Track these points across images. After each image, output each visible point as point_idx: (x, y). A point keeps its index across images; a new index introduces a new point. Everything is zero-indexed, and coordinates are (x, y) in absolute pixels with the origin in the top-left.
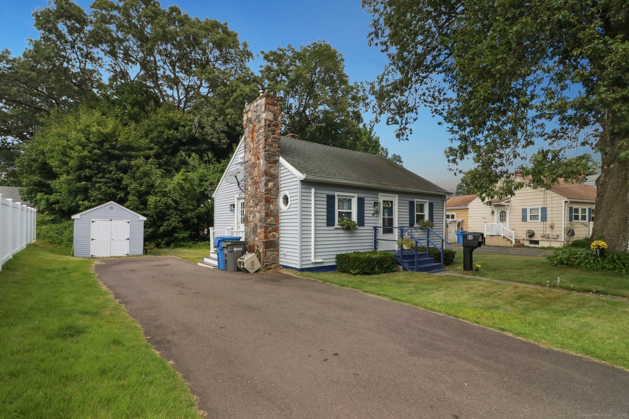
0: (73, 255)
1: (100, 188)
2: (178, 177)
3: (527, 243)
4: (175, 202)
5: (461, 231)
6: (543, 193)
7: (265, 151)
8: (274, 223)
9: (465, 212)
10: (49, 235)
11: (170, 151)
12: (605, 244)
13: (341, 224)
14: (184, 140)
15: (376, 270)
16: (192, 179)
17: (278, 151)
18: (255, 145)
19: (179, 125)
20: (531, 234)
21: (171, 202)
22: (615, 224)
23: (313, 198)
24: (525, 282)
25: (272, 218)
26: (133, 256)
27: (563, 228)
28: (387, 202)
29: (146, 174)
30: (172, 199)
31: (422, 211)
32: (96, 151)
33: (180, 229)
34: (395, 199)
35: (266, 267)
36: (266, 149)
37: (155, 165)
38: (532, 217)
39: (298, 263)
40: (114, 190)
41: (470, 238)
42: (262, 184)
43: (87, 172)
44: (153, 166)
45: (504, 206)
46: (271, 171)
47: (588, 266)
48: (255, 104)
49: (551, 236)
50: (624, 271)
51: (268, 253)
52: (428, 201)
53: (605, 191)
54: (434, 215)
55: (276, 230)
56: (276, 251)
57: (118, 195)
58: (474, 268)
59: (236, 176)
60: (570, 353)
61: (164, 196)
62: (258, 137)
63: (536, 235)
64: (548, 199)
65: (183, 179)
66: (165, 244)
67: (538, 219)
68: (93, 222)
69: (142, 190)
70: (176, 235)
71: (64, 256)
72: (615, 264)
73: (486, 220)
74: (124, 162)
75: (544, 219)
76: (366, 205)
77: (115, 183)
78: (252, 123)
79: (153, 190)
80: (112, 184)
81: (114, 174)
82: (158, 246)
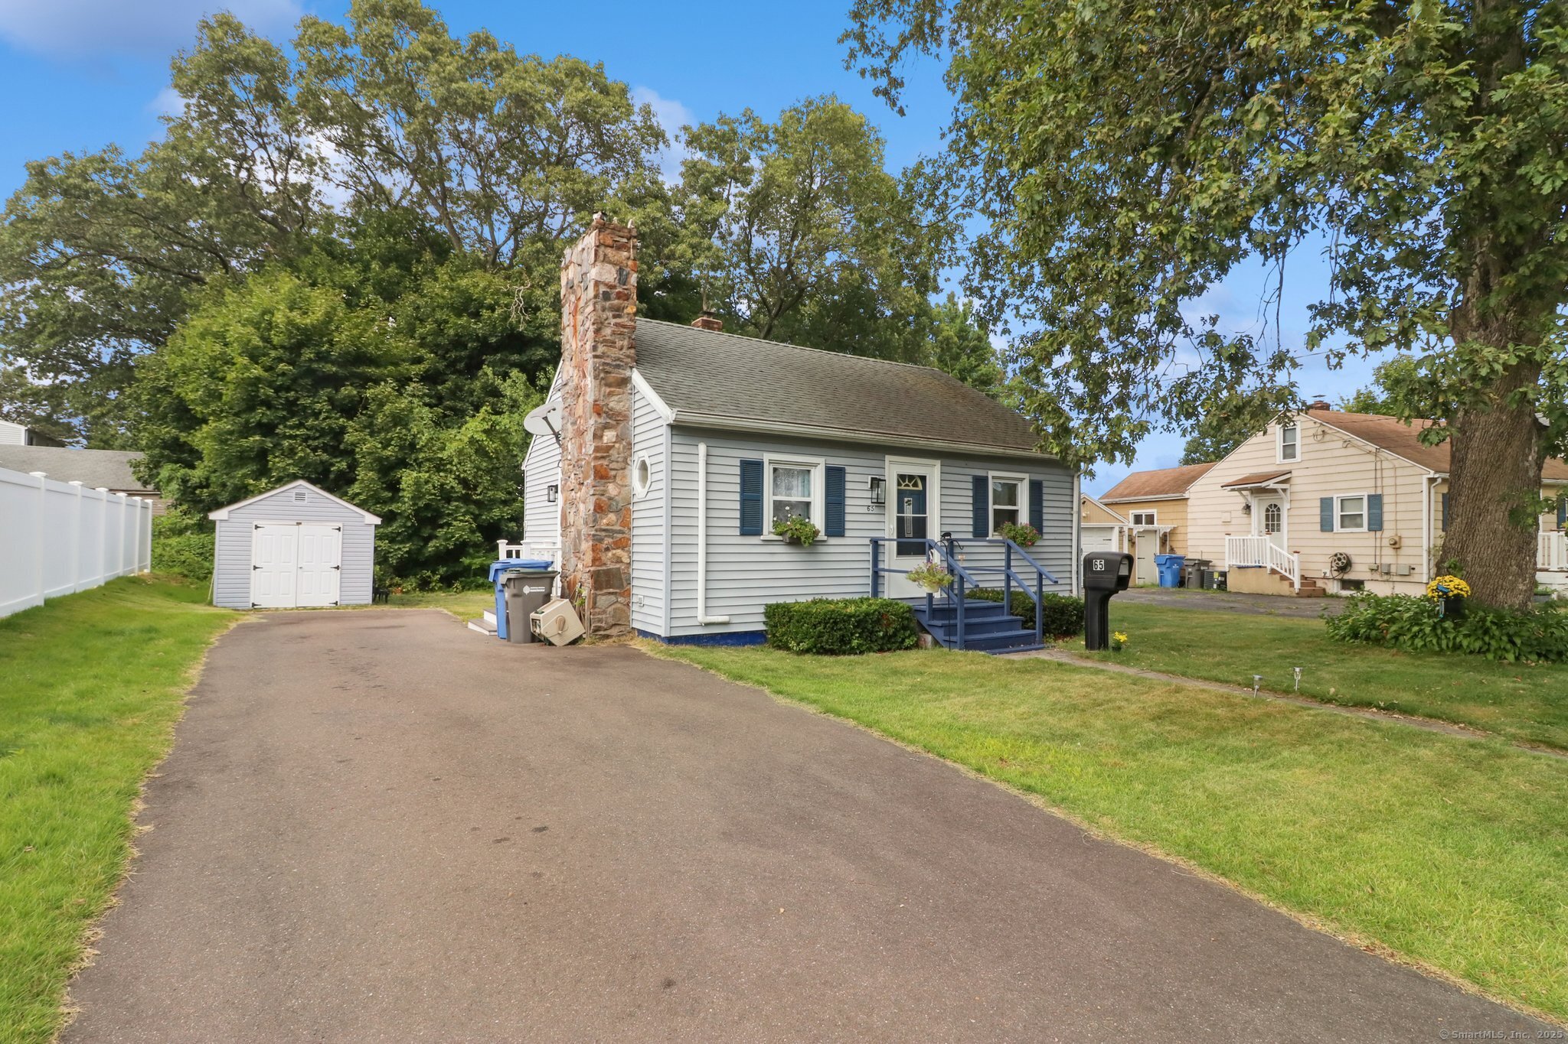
0: (210, 604)
1: (292, 451)
2: (474, 426)
3: (1333, 588)
4: (464, 482)
5: (1168, 555)
6: (1372, 458)
7: (595, 357)
8: (617, 528)
9: (1178, 507)
10: (183, 558)
11: (462, 365)
12: (1463, 584)
13: (779, 530)
14: (493, 340)
15: (855, 643)
16: (507, 431)
17: (628, 357)
18: (580, 344)
19: (481, 305)
20: (1344, 564)
21: (454, 484)
22: (1495, 532)
23: (701, 468)
24: (1217, 680)
25: (612, 517)
26: (347, 606)
27: (1425, 547)
28: (911, 477)
29: (400, 420)
30: (458, 478)
31: (1012, 500)
32: (282, 366)
33: (476, 546)
34: (933, 472)
35: (599, 633)
36: (599, 353)
37: (421, 397)
38: (1347, 521)
39: (661, 622)
40: (325, 457)
41: (1099, 566)
42: (589, 436)
43: (260, 414)
44: (416, 400)
45: (1275, 491)
46: (611, 405)
47: (1419, 642)
48: (580, 247)
49: (1393, 569)
50: (1511, 657)
51: (603, 601)
52: (1026, 476)
53: (1467, 447)
54: (1045, 510)
55: (624, 544)
56: (622, 595)
57: (333, 465)
58: (1111, 643)
59: (545, 419)
60: (1151, 852)
61: (439, 470)
62: (583, 325)
63: (1356, 567)
64: (1386, 473)
65: (485, 431)
66: (441, 580)
67: (1361, 526)
68: (257, 527)
69: (387, 458)
70: (466, 561)
71: (191, 606)
72: (1487, 639)
73: (1229, 529)
74: (348, 391)
75: (1376, 524)
76: (848, 486)
77: (326, 440)
78: (574, 292)
79: (413, 456)
80: (321, 441)
81: (324, 419)
82: (424, 585)
